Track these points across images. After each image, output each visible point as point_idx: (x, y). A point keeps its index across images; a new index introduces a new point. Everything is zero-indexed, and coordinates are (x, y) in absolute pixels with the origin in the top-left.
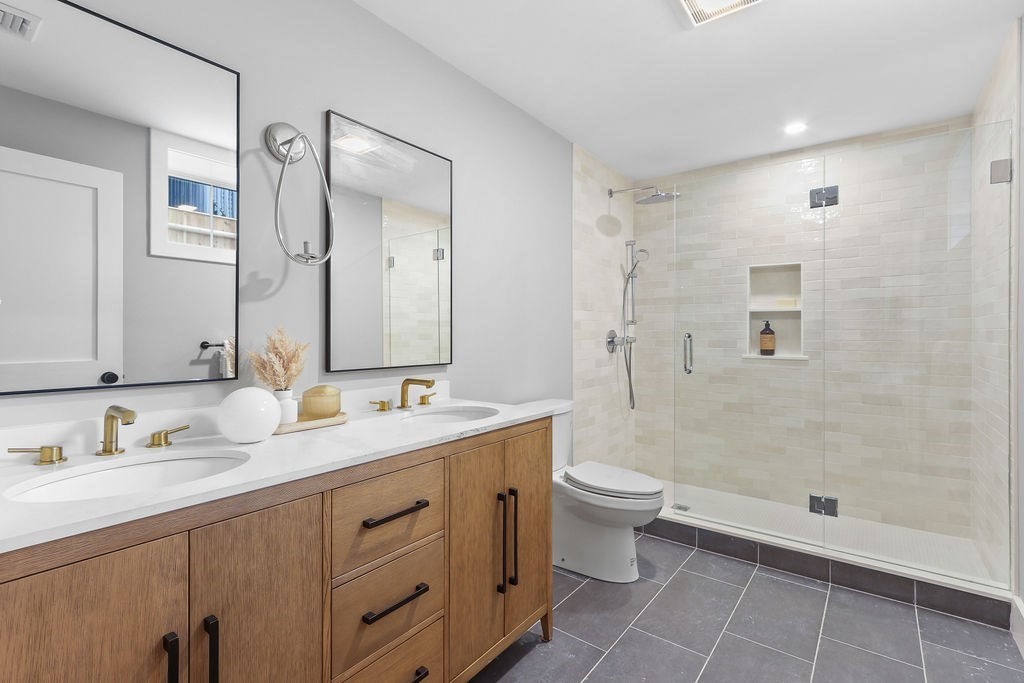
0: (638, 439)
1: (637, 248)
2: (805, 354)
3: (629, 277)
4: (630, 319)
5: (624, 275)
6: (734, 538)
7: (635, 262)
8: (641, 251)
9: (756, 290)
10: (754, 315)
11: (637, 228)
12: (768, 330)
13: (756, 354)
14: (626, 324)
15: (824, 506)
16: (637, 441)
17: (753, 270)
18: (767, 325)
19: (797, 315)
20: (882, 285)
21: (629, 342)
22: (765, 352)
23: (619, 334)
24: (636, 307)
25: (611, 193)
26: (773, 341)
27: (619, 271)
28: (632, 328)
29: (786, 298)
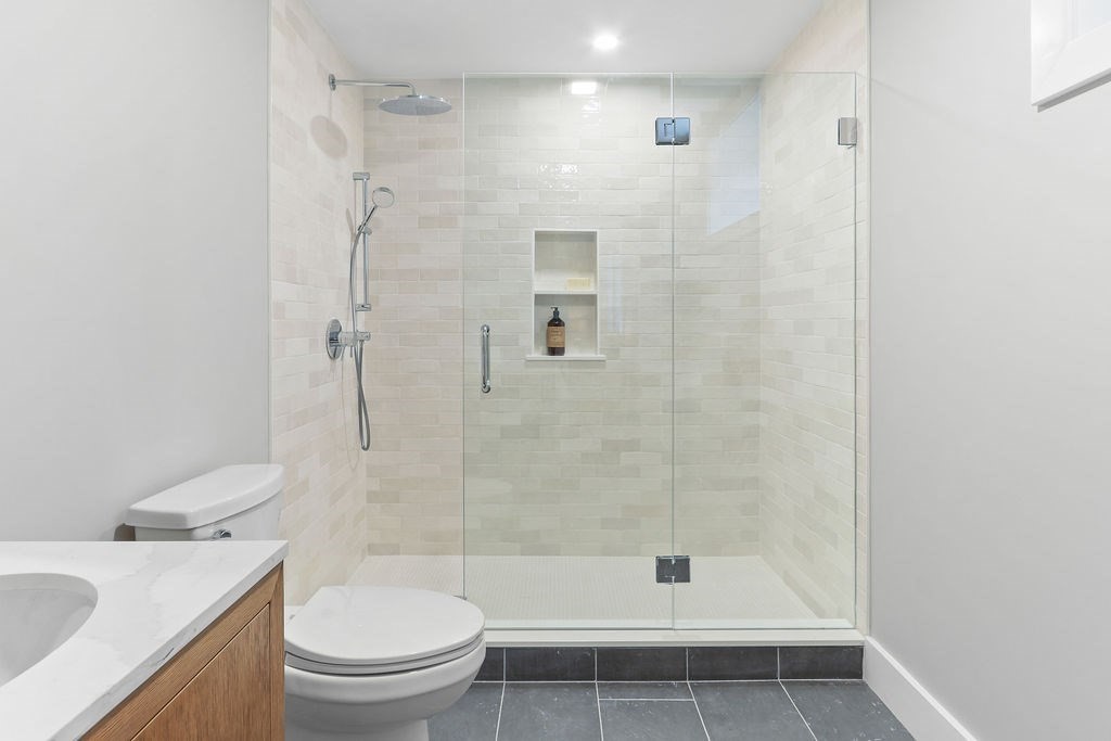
0: (372, 497)
1: (373, 185)
2: (601, 353)
3: (361, 232)
4: (360, 300)
5: (351, 229)
6: (561, 649)
7: (370, 206)
8: (382, 189)
9: (544, 264)
10: (541, 299)
11: (370, 155)
12: (556, 322)
13: (539, 354)
14: (357, 309)
15: (674, 570)
16: (369, 500)
17: (540, 236)
18: (556, 313)
19: (590, 300)
20: (682, 266)
21: (360, 339)
22: (553, 351)
23: (347, 327)
24: (370, 283)
25: (333, 82)
26: (563, 335)
27: (345, 220)
28: (361, 315)
29: (577, 277)
